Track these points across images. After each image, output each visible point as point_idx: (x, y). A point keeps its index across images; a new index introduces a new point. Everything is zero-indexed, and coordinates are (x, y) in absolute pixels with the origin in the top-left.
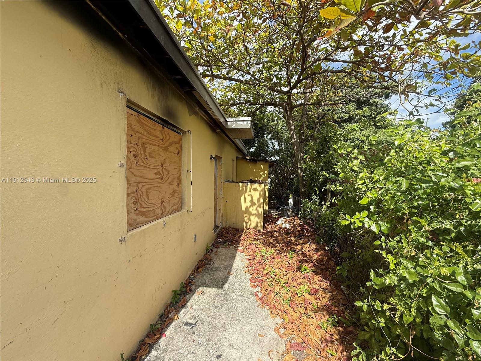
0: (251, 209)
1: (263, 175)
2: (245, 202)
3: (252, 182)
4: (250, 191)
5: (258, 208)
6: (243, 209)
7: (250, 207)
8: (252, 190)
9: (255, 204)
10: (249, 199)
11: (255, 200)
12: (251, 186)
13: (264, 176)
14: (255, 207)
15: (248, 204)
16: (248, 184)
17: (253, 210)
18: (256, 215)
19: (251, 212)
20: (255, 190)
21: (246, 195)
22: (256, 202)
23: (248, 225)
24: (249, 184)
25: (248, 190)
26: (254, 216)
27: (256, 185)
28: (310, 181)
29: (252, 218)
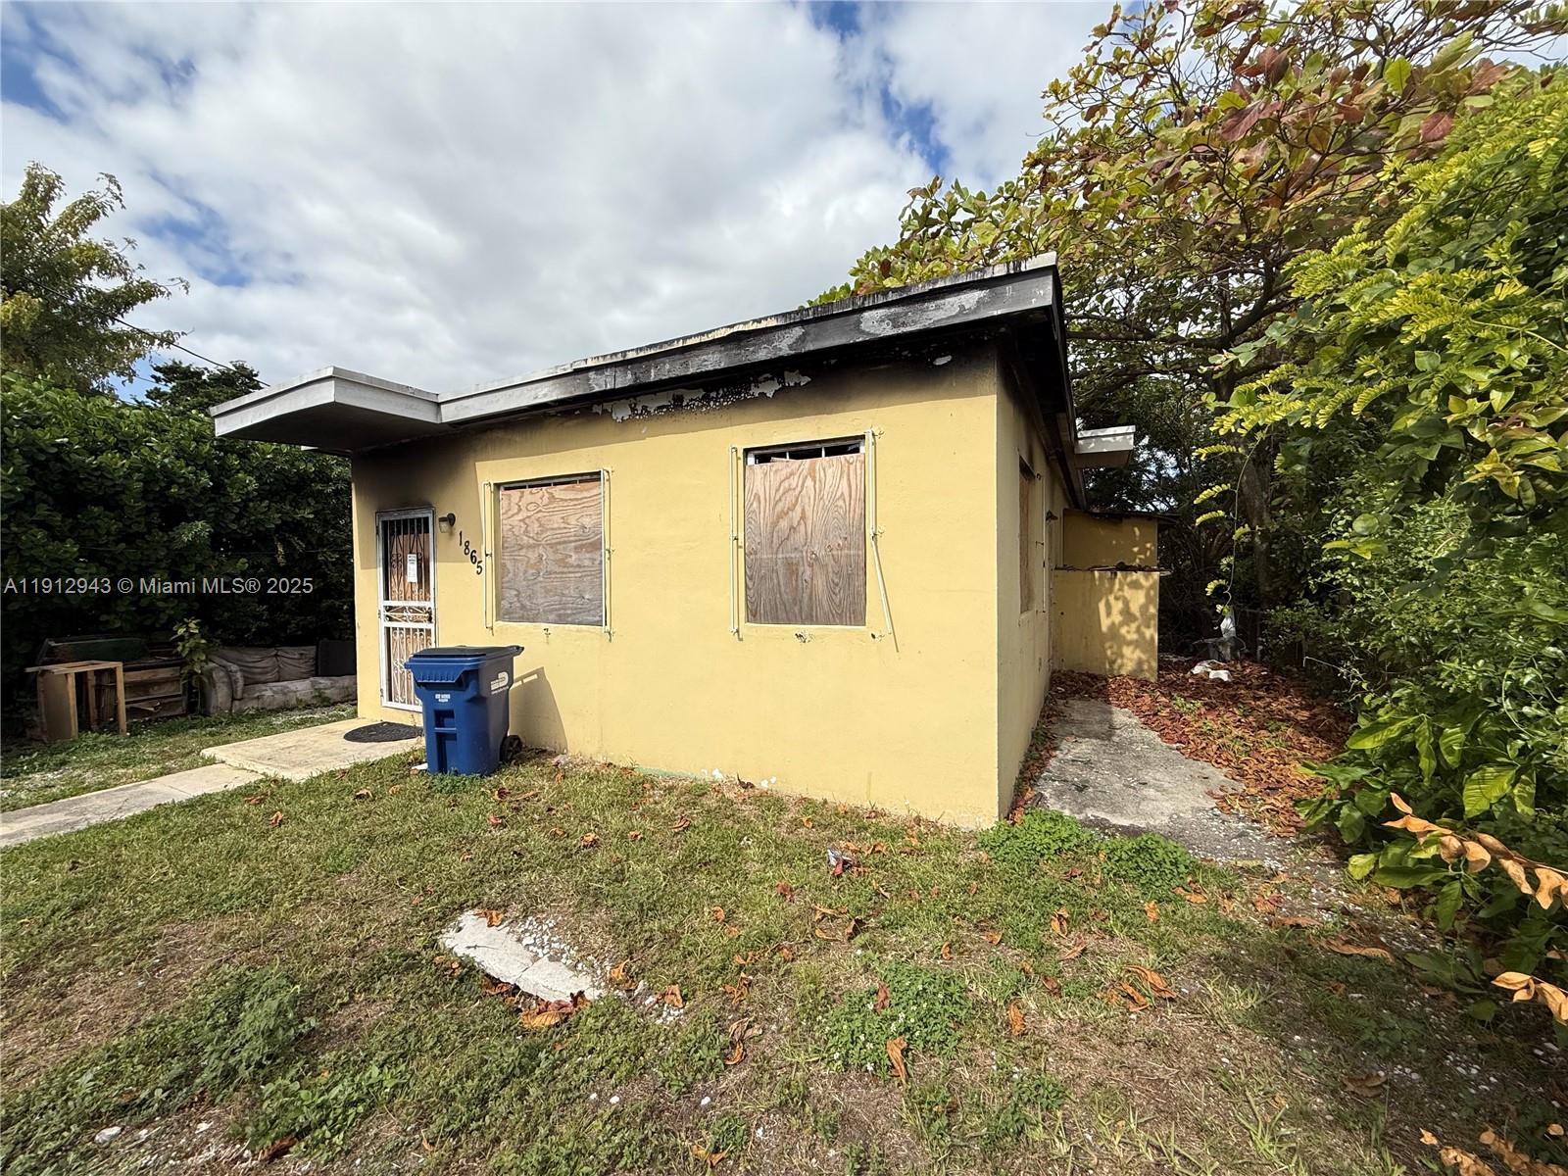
0: (1123, 630)
1: (1139, 553)
2: (1109, 614)
3: (1124, 568)
4: (1121, 589)
5: (1143, 629)
6: (1104, 629)
7: (1122, 624)
8: (1126, 588)
9: (1135, 619)
10: (1117, 606)
11: (1135, 608)
12: (1125, 578)
13: (1142, 557)
14: (1134, 626)
15: (1117, 618)
16: (1116, 574)
17: (1129, 633)
18: (1136, 644)
19: (1124, 637)
20: (1135, 585)
21: (1111, 598)
22: (1138, 614)
23: (1116, 666)
24: (1119, 573)
25: (1117, 586)
26: (1131, 648)
27: (1138, 576)
28: (1291, 561)
29: (1127, 651)
